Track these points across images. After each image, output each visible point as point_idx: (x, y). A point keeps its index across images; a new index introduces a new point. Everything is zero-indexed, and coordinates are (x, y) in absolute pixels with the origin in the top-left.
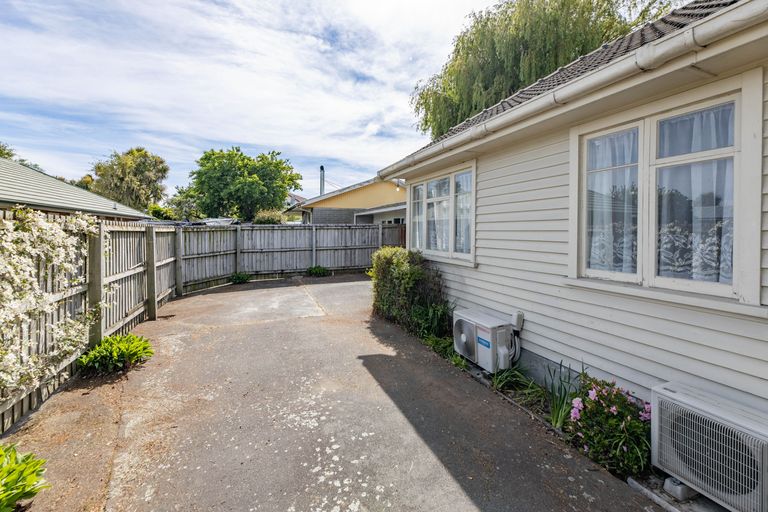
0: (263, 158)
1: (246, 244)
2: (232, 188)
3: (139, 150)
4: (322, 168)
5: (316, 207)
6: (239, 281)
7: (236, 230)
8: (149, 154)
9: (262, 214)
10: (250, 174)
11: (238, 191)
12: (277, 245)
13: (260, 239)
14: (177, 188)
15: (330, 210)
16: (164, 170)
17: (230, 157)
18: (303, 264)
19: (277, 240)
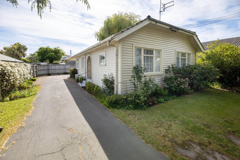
0: (55, 48)
1: (50, 68)
2: (47, 56)
3: (18, 43)
4: (71, 51)
5: (68, 60)
6: (49, 75)
7: (48, 65)
8: (21, 44)
9: (55, 62)
10: (52, 52)
11: (49, 56)
12: (57, 68)
13: (53, 67)
14: (30, 54)
15: (71, 61)
16: (26, 49)
17: (46, 49)
18: (63, 72)
19: (57, 67)
